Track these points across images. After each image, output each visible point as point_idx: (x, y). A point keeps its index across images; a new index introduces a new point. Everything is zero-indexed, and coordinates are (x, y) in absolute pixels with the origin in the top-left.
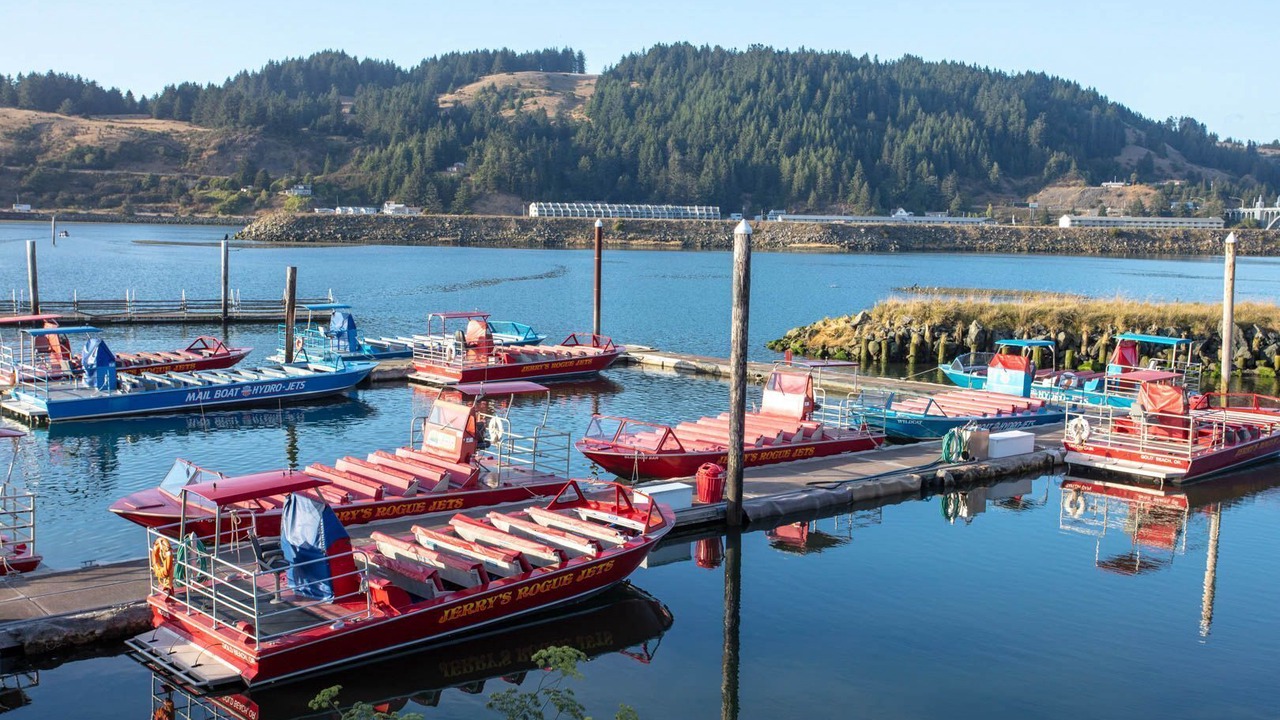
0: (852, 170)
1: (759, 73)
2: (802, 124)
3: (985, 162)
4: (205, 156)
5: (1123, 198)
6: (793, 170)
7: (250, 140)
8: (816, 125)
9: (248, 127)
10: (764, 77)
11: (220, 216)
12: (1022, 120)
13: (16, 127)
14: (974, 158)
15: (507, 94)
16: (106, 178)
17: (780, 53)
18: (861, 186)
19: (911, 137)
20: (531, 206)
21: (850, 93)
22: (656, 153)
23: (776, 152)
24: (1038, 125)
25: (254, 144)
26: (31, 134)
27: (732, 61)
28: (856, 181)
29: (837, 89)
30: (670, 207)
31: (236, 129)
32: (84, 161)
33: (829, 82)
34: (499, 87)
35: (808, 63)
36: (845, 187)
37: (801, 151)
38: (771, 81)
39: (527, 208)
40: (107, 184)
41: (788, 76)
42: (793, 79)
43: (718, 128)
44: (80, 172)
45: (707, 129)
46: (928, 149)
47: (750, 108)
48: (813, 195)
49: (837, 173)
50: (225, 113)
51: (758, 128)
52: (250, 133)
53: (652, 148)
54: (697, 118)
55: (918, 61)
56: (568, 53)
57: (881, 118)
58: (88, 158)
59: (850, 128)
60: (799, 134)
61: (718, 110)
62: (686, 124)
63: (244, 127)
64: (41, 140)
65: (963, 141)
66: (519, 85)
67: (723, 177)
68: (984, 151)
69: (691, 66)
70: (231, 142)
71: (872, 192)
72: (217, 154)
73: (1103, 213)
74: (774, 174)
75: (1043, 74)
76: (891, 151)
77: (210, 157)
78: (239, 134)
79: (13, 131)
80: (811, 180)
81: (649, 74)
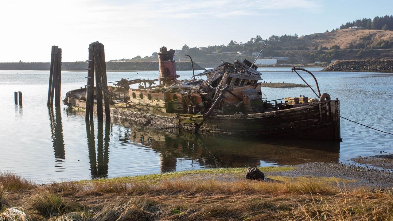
13: (365, 36)
16: (386, 51)
26: (368, 38)
32: (381, 46)
40: (385, 54)
44: (378, 50)
58: (382, 45)
64: (371, 40)
79: (363, 37)
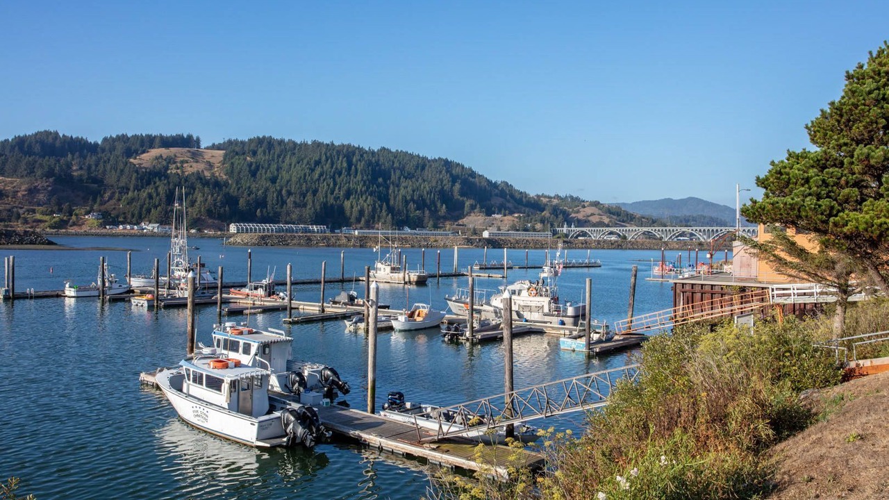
0: (381, 207)
1: (321, 156)
2: (349, 183)
3: (439, 204)
4: (19, 194)
5: (504, 223)
6: (352, 207)
7: (48, 186)
8: (357, 183)
9: (44, 178)
10: (324, 158)
11: (48, 229)
12: (450, 183)
14: (433, 203)
15: (171, 160)
17: (328, 145)
18: (387, 215)
19: (403, 191)
20: (231, 226)
21: (368, 167)
22: (277, 197)
23: (339, 197)
24: (457, 186)
25: (50, 188)
27: (301, 148)
28: (384, 213)
29: (360, 166)
30: (302, 226)
31: (36, 180)
33: (357, 161)
34: (164, 157)
35: (344, 151)
36: (379, 216)
37: (351, 197)
38: (327, 160)
39: (228, 225)
41: (336, 157)
42: (338, 159)
43: (307, 184)
45: (301, 185)
46: (412, 196)
47: (321, 175)
48: (363, 219)
49: (374, 209)
50: (25, 170)
51: (328, 185)
52: (46, 182)
53: (275, 195)
54: (294, 179)
55: (389, 151)
56: (190, 137)
57: (385, 181)
59: (373, 186)
60: (349, 188)
61: (305, 175)
62: (288, 182)
63: (42, 178)
65: (428, 194)
66: (175, 156)
67: (318, 210)
68: (438, 198)
69: (278, 150)
70: (35, 187)
71: (393, 218)
72: (28, 194)
73: (499, 229)
74: (341, 209)
75: (446, 159)
76: (395, 198)
77: (24, 195)
78: (39, 182)
80: (361, 212)
81: (254, 153)
